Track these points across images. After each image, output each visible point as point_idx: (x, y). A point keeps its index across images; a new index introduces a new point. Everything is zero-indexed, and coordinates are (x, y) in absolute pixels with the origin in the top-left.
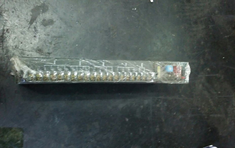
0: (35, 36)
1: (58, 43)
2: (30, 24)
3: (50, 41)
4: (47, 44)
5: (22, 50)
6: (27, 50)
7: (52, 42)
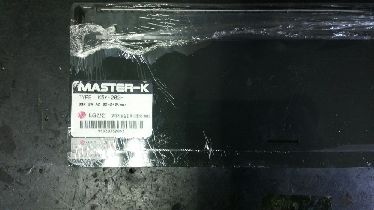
0: (41, 171)
1: (56, 115)
2: (13, 183)
3: (52, 135)
4: (60, 142)
5: (74, 199)
6: (74, 190)
7: (53, 131)
